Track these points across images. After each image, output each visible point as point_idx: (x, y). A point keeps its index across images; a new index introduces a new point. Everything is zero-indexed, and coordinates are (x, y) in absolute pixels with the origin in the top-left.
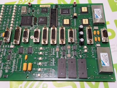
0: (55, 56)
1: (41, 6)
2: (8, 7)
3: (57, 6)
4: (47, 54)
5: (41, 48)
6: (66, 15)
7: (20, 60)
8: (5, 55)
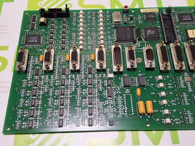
0: (187, 89)
1: (142, 11)
2: (89, 13)
3: (169, 10)
4: (171, 86)
5: (160, 77)
6: (189, 24)
7: (128, 97)
8: (103, 89)
